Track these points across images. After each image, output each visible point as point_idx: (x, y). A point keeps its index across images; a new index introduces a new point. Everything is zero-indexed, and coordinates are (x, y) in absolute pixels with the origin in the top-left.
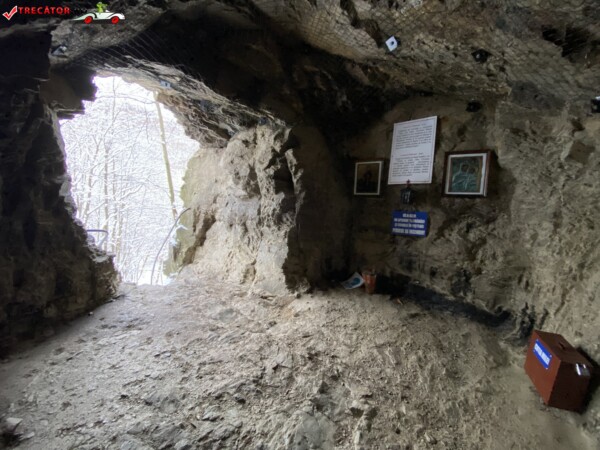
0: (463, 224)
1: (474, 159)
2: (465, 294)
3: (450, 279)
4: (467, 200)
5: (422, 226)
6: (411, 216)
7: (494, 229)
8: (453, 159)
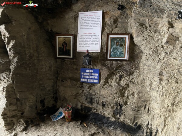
0: (118, 76)
1: (122, 38)
2: (120, 116)
3: (112, 108)
4: (119, 62)
5: (97, 78)
6: (90, 71)
7: (133, 78)
8: (111, 38)
